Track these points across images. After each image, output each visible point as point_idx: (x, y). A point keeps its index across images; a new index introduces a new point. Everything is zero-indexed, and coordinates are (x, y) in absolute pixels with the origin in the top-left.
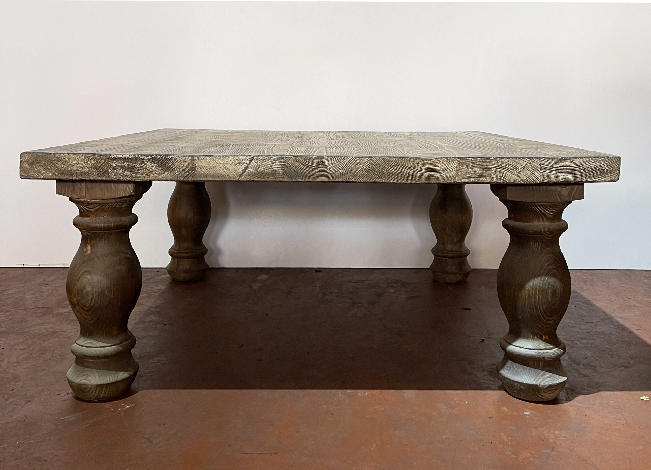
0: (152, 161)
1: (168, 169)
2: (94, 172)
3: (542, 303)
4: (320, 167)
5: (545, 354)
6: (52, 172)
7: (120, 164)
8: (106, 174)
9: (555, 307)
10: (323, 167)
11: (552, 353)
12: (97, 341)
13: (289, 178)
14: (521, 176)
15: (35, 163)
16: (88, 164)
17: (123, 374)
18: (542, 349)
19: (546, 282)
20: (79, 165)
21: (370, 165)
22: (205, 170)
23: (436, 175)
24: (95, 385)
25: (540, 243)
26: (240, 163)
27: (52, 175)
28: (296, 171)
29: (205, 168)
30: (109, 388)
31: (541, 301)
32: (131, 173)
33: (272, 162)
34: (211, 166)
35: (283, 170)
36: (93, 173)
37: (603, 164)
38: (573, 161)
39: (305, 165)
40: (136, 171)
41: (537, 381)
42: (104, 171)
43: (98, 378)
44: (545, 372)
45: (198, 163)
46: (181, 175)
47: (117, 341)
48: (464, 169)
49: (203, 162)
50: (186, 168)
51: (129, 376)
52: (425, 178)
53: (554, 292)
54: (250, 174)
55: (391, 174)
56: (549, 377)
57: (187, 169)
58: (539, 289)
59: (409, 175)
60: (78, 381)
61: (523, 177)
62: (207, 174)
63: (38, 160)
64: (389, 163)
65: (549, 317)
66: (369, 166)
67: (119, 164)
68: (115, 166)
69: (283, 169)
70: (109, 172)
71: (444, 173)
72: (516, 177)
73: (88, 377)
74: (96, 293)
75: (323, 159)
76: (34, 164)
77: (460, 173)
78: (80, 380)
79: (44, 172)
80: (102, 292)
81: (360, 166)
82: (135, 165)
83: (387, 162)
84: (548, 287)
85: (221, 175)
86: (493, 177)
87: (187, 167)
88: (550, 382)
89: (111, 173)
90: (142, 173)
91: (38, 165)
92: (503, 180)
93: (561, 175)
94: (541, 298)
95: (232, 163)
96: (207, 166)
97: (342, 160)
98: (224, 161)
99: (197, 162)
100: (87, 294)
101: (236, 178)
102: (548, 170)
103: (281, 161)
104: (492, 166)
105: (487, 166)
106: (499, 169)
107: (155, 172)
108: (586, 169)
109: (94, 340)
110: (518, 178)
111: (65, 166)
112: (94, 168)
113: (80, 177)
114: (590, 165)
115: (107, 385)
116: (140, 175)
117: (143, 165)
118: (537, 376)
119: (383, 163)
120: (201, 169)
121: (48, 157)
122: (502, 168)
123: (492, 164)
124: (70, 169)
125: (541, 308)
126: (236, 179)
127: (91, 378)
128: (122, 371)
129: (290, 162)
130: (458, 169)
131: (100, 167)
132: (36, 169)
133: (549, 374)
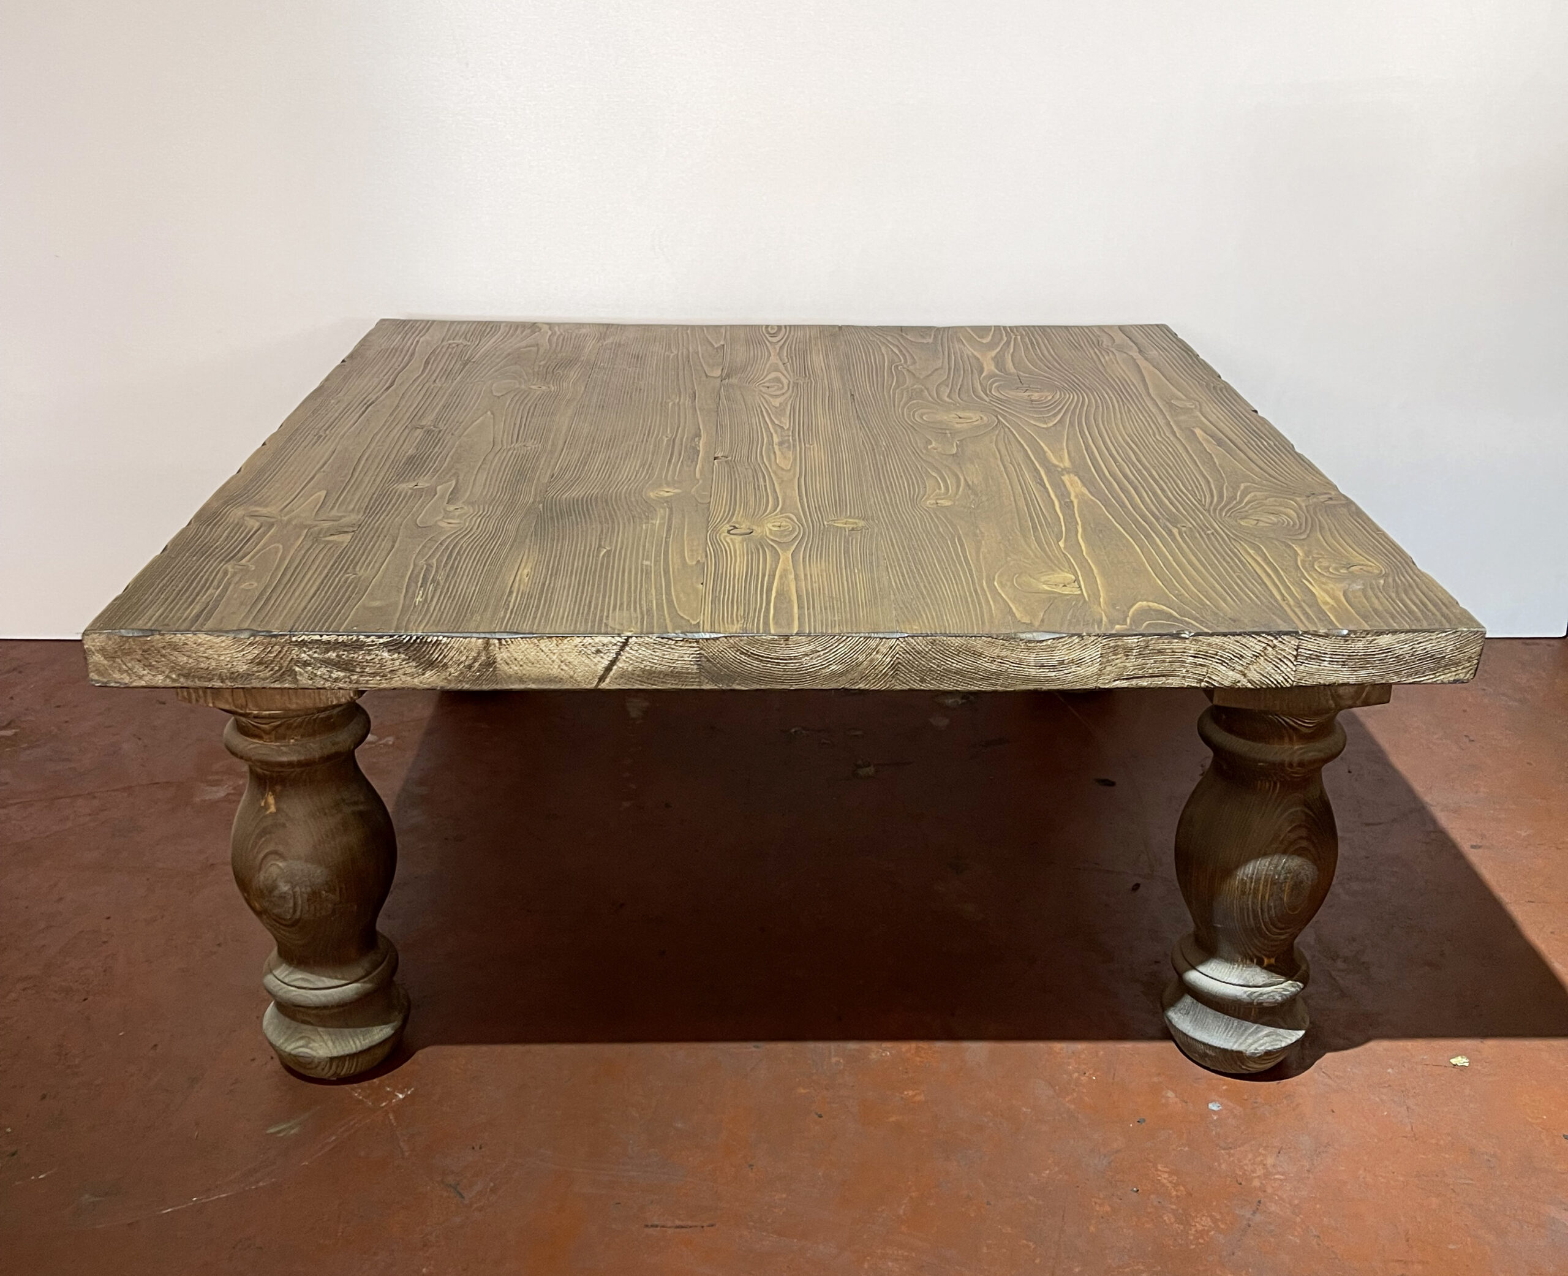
0: (392, 648)
1: (431, 664)
2: (260, 672)
3: (1269, 908)
4: (786, 660)
5: (1265, 996)
6: (164, 672)
7: (318, 654)
8: (289, 676)
9: (1296, 912)
10: (791, 659)
11: (1280, 993)
12: (318, 974)
13: (713, 680)
14: (1249, 675)
15: (119, 653)
16: (244, 655)
17: (381, 1030)
18: (1260, 985)
19: (1283, 868)
20: (222, 658)
21: (900, 653)
22: (518, 666)
23: (1054, 674)
24: (327, 1057)
25: (1278, 786)
26: (598, 651)
27: (164, 680)
28: (728, 668)
29: (518, 662)
30: (357, 1062)
31: (1266, 905)
32: (348, 674)
33: (673, 649)
34: (531, 658)
35: (698, 665)
36: (257, 674)
37: (1442, 646)
38: (1375, 640)
39: (749, 656)
40: (358, 670)
41: (1241, 1044)
42: (283, 670)
43: (330, 1044)
44: (1261, 1026)
45: (501, 653)
46: (464, 677)
47: (360, 972)
48: (1119, 660)
49: (511, 650)
50: (473, 663)
51: (393, 1032)
52: (1028, 679)
53: (1297, 886)
54: (622, 675)
55: (950, 671)
56: (1267, 1035)
57: (477, 665)
58: (1266, 881)
59: (989, 676)
60: (292, 1050)
61: (1254, 675)
62: (524, 675)
63: (127, 646)
64: (945, 649)
65: (1281, 929)
66: (897, 655)
67: (316, 655)
68: (309, 659)
69: (699, 663)
70: (296, 672)
71: (1071, 668)
72: (1239, 675)
73: (310, 1043)
74: (301, 895)
75: (790, 643)
76: (118, 657)
77: (1109, 668)
78: (294, 1047)
79: (145, 672)
80: (314, 893)
81: (878, 656)
82: (353, 657)
83: (940, 647)
84: (1286, 878)
85: (556, 677)
86: (1184, 677)
87: (475, 660)
88: (1269, 1046)
89: (301, 674)
90: (374, 675)
91: (129, 658)
92: (1207, 682)
93: (1342, 671)
94: (1267, 898)
95: (580, 652)
96: (521, 657)
97: (836, 644)
98: (560, 646)
99: (497, 649)
100: (283, 897)
101: (592, 683)
102: (1314, 659)
103: (694, 647)
104: (1184, 652)
105: (1173, 652)
106: (1201, 660)
107: (401, 671)
108: (1401, 657)
109: (312, 973)
110: (1243, 677)
111: (191, 661)
112: (259, 664)
113: (229, 684)
114: (1412, 649)
115: (352, 1056)
116: (368, 678)
117: (374, 656)
118: (1242, 1035)
119: (930, 650)
120: (508, 664)
121: (146, 642)
122: (1206, 657)
123: (1185, 649)
124: (202, 665)
125: (1266, 915)
126: (592, 686)
127: (316, 1045)
128: (379, 1025)
129: (714, 648)
130: (1105, 660)
131: (272, 662)
132: (124, 667)
133: (1268, 1030)
